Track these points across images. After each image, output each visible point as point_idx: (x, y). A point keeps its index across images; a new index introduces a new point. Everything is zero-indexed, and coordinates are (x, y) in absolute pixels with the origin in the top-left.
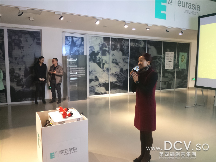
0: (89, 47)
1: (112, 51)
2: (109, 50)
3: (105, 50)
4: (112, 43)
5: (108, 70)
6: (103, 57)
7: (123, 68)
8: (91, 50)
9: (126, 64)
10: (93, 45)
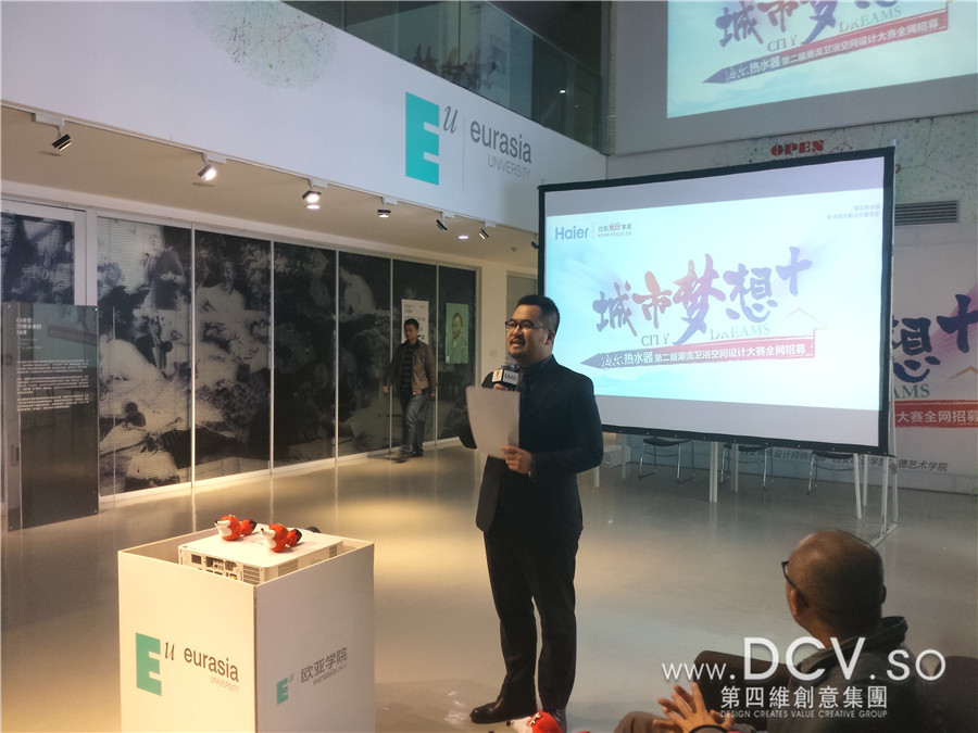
0: (100, 269)
1: (200, 289)
2: (188, 285)
3: (172, 285)
4: (202, 252)
5: (184, 371)
6: (163, 313)
7: (246, 362)
8: (109, 282)
9: (262, 347)
10: (114, 259)
